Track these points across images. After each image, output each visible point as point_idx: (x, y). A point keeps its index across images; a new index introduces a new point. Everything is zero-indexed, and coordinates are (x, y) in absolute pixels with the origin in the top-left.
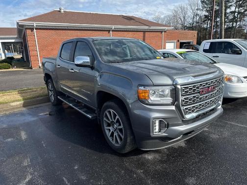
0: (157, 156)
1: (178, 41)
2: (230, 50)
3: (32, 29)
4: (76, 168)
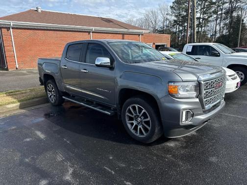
1: (154, 44)
2: (208, 53)
3: (8, 29)
4: (111, 158)
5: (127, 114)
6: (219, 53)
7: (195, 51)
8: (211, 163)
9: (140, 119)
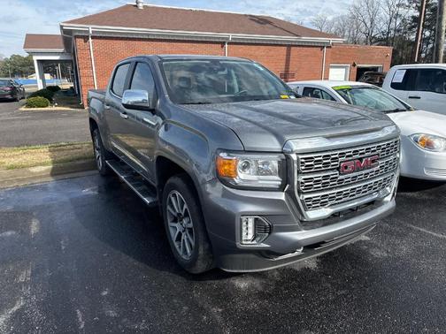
0: (257, 283)
1: (354, 65)
3: (86, 38)
4: (105, 293)
5: (169, 208)
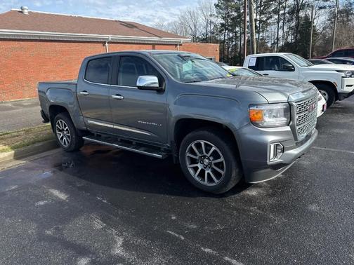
4: (174, 218)
5: (188, 154)
6: (293, 67)
7: (261, 64)
8: (312, 213)
9: (207, 161)
